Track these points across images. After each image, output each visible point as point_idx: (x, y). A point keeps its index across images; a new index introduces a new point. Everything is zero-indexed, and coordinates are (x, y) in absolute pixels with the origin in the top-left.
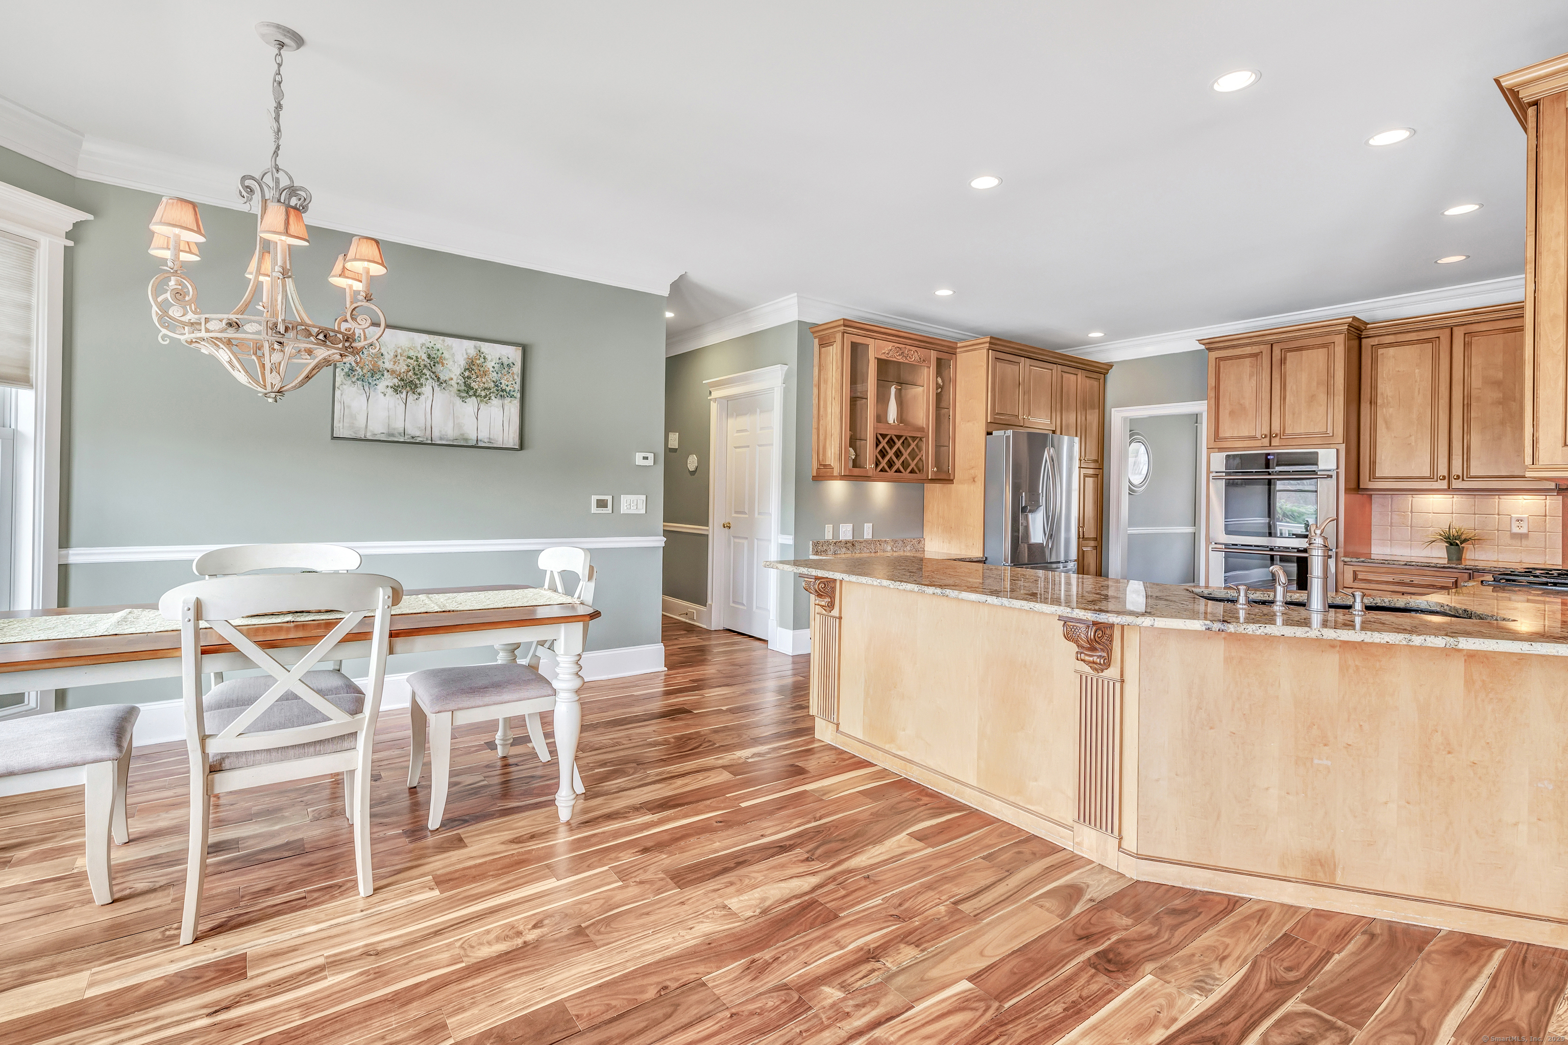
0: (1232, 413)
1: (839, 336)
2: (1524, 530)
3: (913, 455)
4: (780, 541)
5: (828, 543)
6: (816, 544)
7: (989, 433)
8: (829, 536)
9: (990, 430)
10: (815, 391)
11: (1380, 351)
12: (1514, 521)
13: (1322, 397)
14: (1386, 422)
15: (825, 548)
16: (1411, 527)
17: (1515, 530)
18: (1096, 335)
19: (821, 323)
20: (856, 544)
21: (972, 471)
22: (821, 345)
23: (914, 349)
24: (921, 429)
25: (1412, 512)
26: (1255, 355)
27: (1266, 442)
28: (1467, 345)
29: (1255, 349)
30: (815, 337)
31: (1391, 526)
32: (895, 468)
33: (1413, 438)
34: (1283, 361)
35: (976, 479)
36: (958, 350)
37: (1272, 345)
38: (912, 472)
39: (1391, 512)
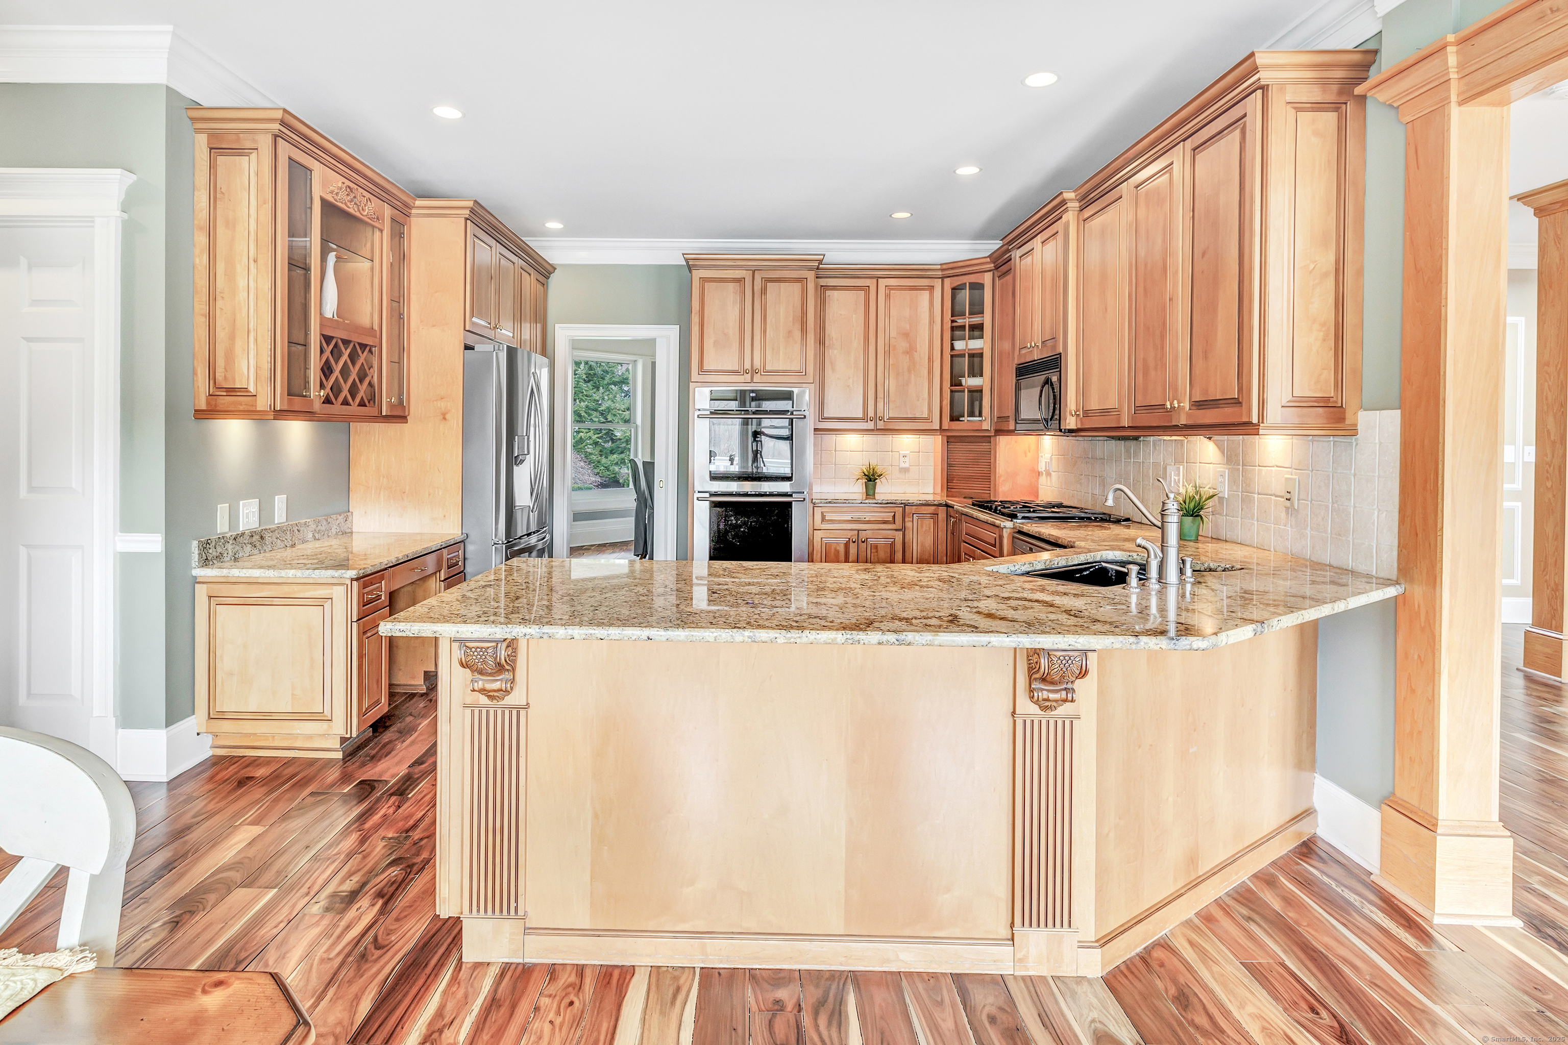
0: (716, 343)
1: (265, 142)
2: (907, 465)
3: (362, 376)
4: (122, 547)
5: (223, 539)
6: (205, 546)
7: (468, 347)
8: (222, 526)
9: (470, 343)
10: (201, 239)
11: (828, 293)
12: (901, 456)
13: (797, 334)
14: (832, 363)
15: (219, 550)
16: (835, 465)
17: (903, 465)
18: (554, 225)
19: (206, 104)
20: (267, 536)
21: (442, 404)
22: (216, 150)
23: (368, 195)
24: (371, 331)
25: (835, 451)
26: (740, 281)
27: (748, 377)
28: (888, 296)
29: (738, 274)
30: (198, 131)
31: (821, 465)
32: (341, 399)
33: (851, 380)
34: (764, 291)
35: (448, 416)
36: (414, 211)
37: (754, 272)
38: (362, 404)
39: (821, 450)
